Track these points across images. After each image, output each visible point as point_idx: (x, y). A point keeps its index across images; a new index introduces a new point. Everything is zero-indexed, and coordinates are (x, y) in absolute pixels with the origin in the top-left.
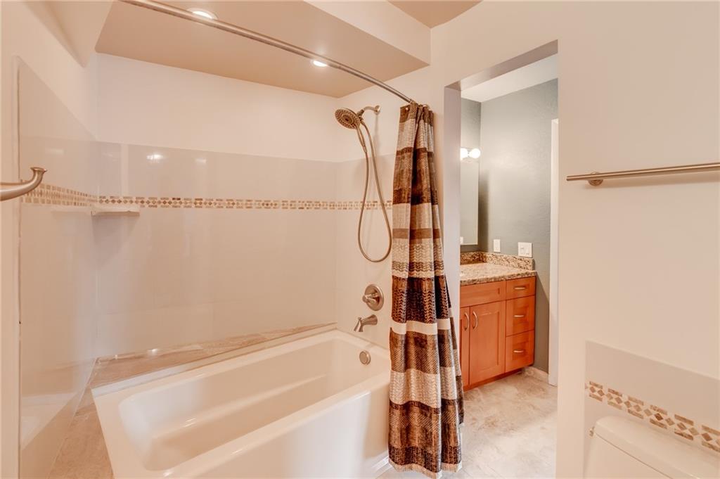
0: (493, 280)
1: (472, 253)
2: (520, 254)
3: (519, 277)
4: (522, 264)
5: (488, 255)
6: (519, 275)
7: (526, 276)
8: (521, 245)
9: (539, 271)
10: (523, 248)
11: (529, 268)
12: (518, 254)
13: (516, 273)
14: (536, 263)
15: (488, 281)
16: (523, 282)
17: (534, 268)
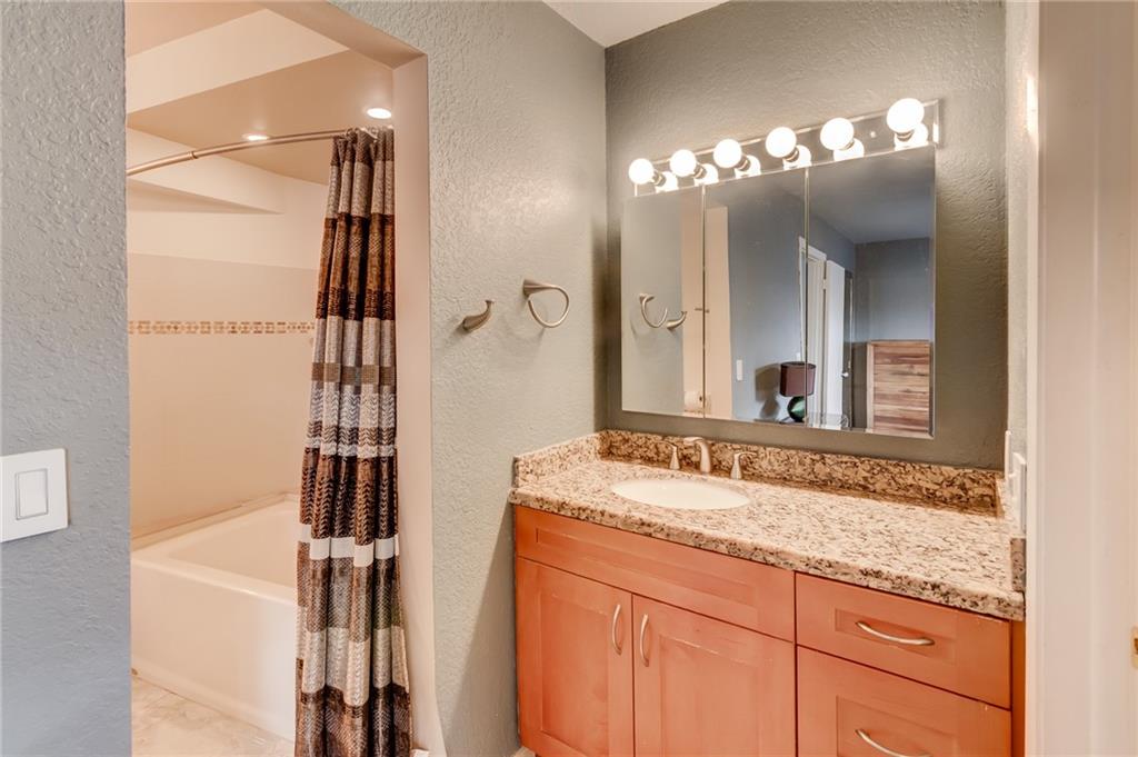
1: (949, 471)
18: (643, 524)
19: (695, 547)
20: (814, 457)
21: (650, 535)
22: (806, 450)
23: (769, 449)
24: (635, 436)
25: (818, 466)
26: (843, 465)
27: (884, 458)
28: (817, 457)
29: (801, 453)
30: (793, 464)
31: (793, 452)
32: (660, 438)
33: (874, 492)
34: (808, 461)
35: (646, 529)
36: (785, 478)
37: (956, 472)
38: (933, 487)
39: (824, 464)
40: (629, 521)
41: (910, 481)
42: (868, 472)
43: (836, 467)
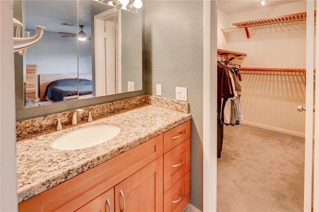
0: (147, 138)
1: (139, 97)
2: (177, 99)
3: (176, 125)
4: (179, 107)
5: (152, 98)
6: (176, 122)
7: (183, 122)
8: (178, 89)
9: (193, 113)
10: (180, 93)
11: (185, 111)
12: (175, 98)
13: (173, 122)
14: (190, 105)
15: (141, 142)
16: (180, 129)
17: (189, 112)
18: (120, 149)
19: (140, 144)
20: (110, 104)
21: (123, 152)
22: (108, 102)
23: (96, 106)
24: (23, 123)
25: (112, 106)
26: (118, 104)
27: (127, 98)
28: (111, 104)
29: (107, 104)
30: (104, 109)
31: (104, 104)
32: (43, 118)
33: (125, 109)
34: (109, 106)
35: (121, 151)
36: (102, 115)
37: (140, 97)
38: (136, 102)
39: (113, 105)
40: (113, 153)
41: (132, 103)
42: (124, 104)
43: (116, 105)
